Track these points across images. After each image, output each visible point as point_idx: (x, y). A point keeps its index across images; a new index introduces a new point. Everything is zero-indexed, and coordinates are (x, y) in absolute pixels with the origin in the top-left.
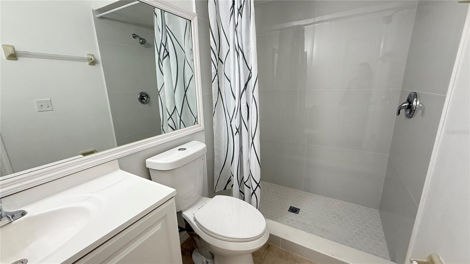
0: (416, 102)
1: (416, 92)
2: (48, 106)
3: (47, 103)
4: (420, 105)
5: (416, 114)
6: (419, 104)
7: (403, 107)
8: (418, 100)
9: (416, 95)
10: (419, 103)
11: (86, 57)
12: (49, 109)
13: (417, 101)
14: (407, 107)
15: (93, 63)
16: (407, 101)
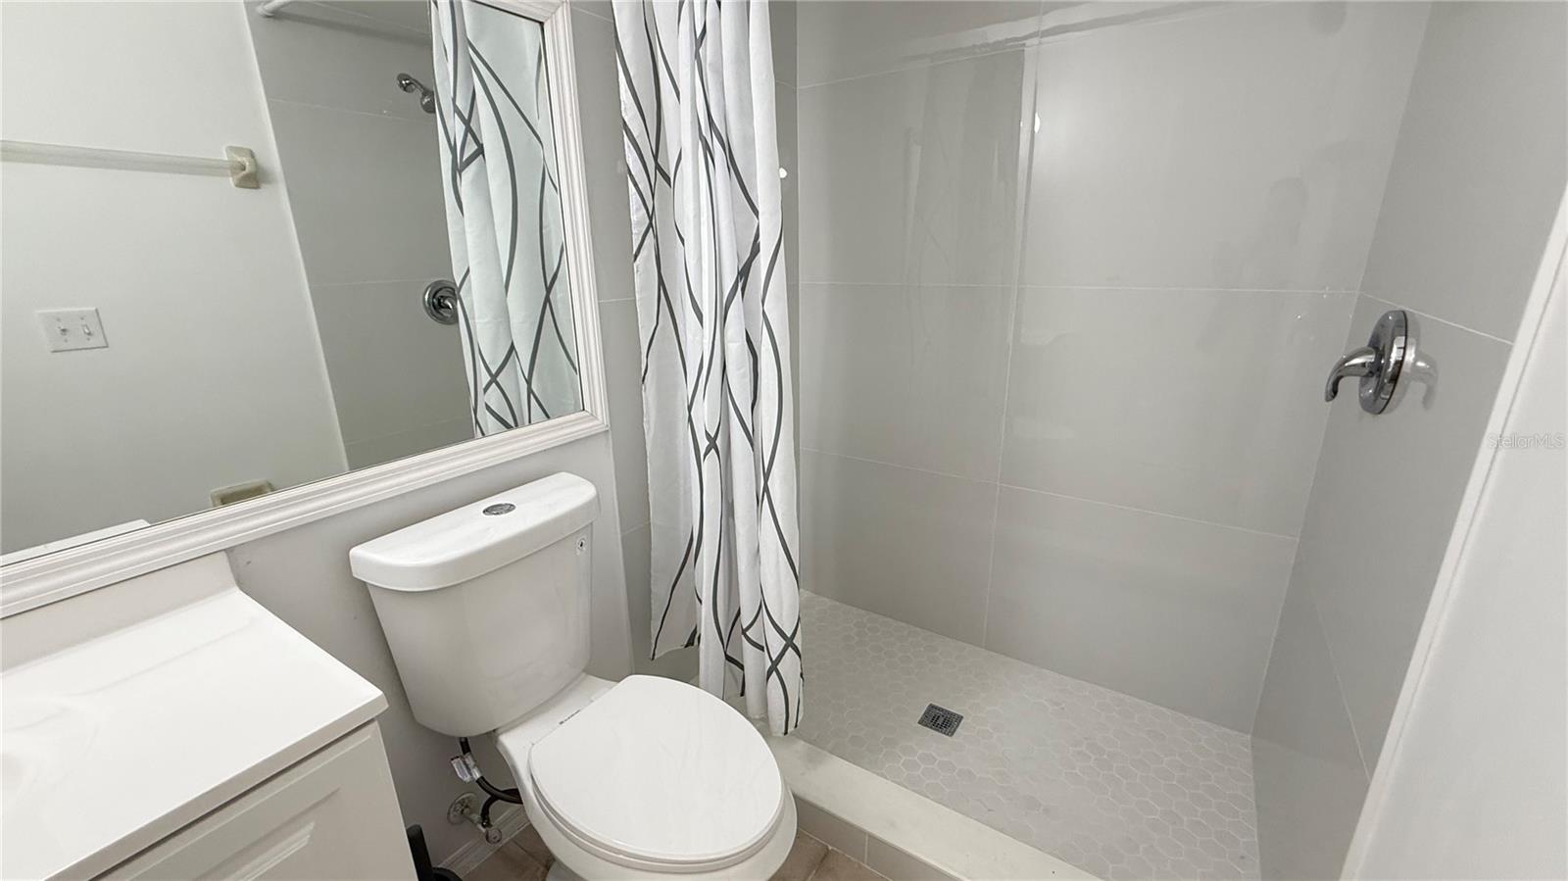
0: (1402, 351)
1: (1404, 313)
2: (87, 331)
3: (84, 323)
4: (1421, 364)
5: (1399, 401)
6: (1416, 360)
7: (1351, 370)
8: (1412, 344)
9: (1403, 324)
10: (1413, 356)
11: (226, 159)
12: (93, 342)
13: (1405, 348)
14: (1366, 371)
15: (253, 179)
16: (1369, 345)
